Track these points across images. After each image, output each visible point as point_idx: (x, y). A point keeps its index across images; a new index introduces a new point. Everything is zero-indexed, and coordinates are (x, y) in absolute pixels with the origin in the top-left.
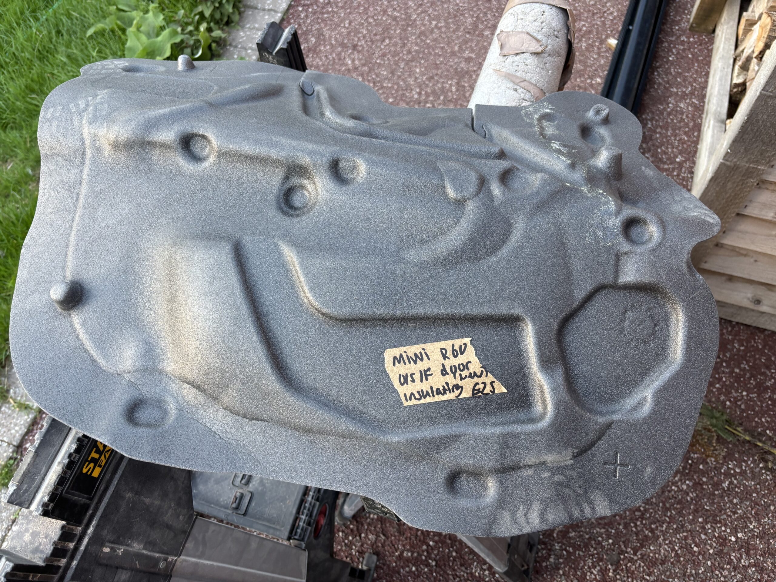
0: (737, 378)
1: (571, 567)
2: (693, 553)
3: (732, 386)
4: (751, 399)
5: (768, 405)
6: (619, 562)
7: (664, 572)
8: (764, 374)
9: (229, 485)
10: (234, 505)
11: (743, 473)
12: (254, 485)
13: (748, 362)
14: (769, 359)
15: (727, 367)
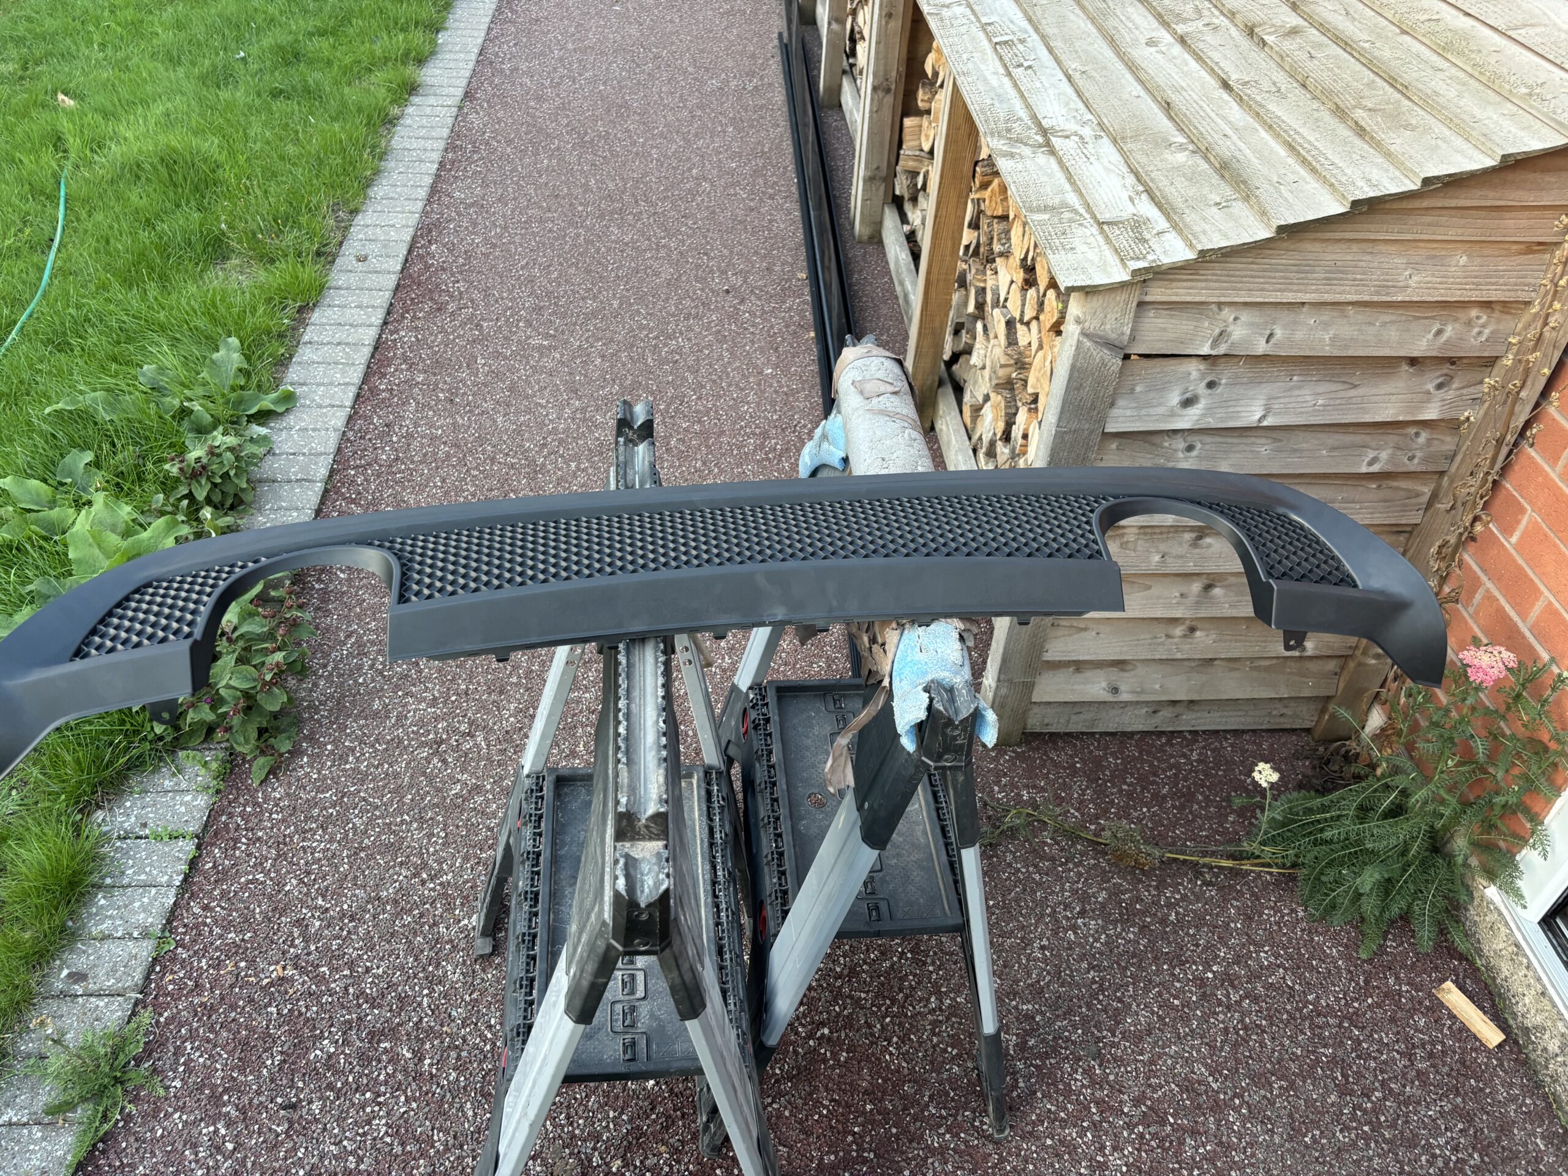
0: (1130, 795)
1: (1048, 1085)
2: (1175, 1008)
3: (1128, 806)
4: (1154, 814)
5: (1174, 815)
6: (1100, 1053)
7: (1156, 1042)
8: (1154, 783)
9: (607, 1035)
10: (627, 1057)
11: (1184, 898)
12: (642, 1024)
13: (1132, 775)
14: (1151, 765)
15: (1113, 786)
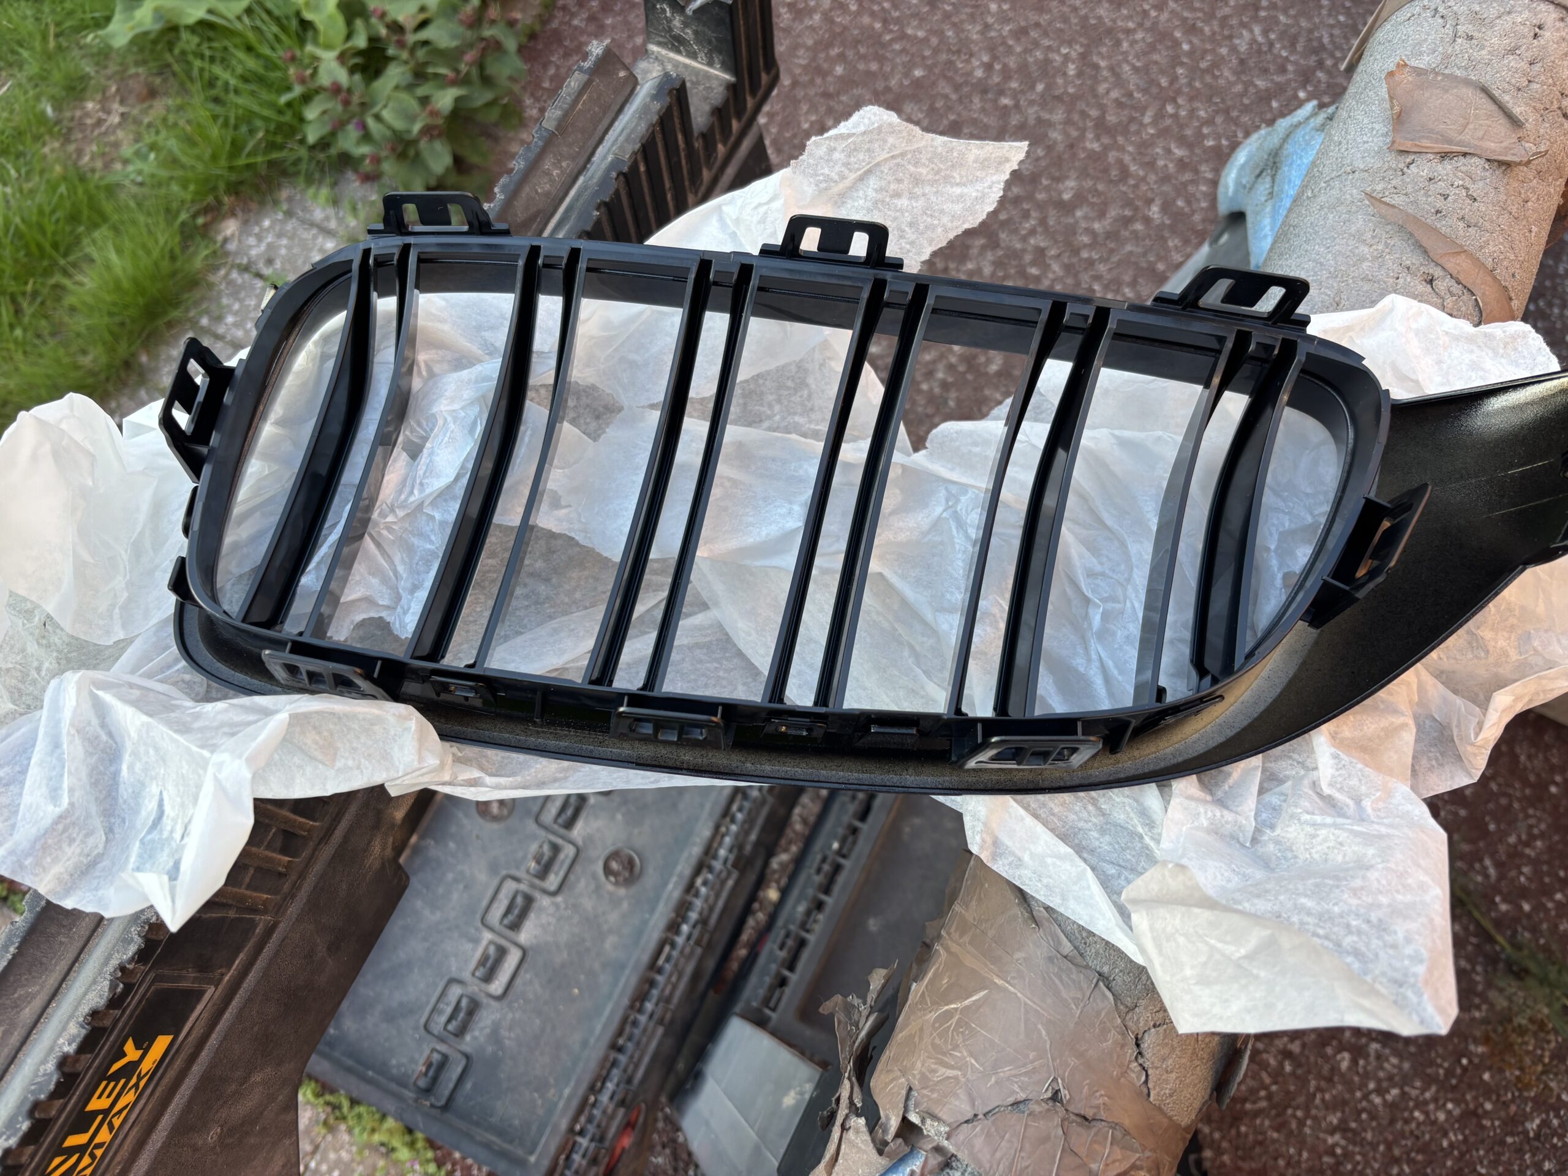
9: (416, 1028)
10: (422, 1083)
12: (475, 1038)
